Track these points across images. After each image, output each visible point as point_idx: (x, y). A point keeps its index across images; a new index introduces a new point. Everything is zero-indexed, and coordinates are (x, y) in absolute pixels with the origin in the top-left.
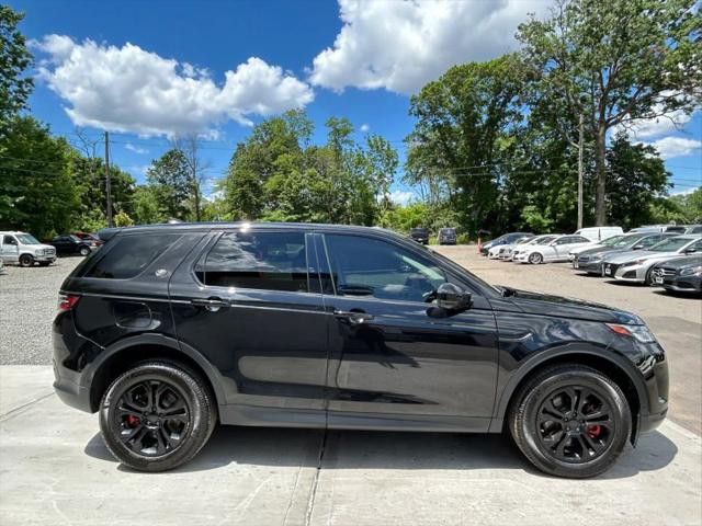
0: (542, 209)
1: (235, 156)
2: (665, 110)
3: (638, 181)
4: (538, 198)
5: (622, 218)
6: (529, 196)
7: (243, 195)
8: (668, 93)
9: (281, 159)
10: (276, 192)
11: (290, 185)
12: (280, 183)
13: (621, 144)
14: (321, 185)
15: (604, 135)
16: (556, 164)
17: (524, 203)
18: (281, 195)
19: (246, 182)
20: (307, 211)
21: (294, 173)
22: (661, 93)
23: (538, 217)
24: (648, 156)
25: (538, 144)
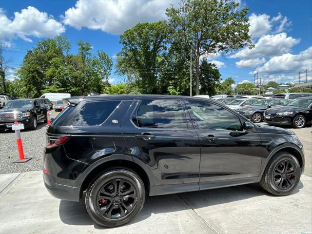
0: (175, 88)
1: (26, 57)
2: (219, 50)
3: (210, 77)
4: (174, 83)
5: (205, 92)
6: (170, 82)
7: (33, 77)
8: (220, 44)
9: (54, 60)
10: (52, 77)
11: (59, 73)
12: (54, 72)
13: (204, 62)
14: (76, 74)
15: (199, 58)
16: (181, 69)
17: (168, 85)
18: (54, 78)
19: (34, 71)
20: (69, 86)
21: (61, 67)
22: (218, 43)
23: (174, 91)
24: (213, 68)
25: (174, 60)
